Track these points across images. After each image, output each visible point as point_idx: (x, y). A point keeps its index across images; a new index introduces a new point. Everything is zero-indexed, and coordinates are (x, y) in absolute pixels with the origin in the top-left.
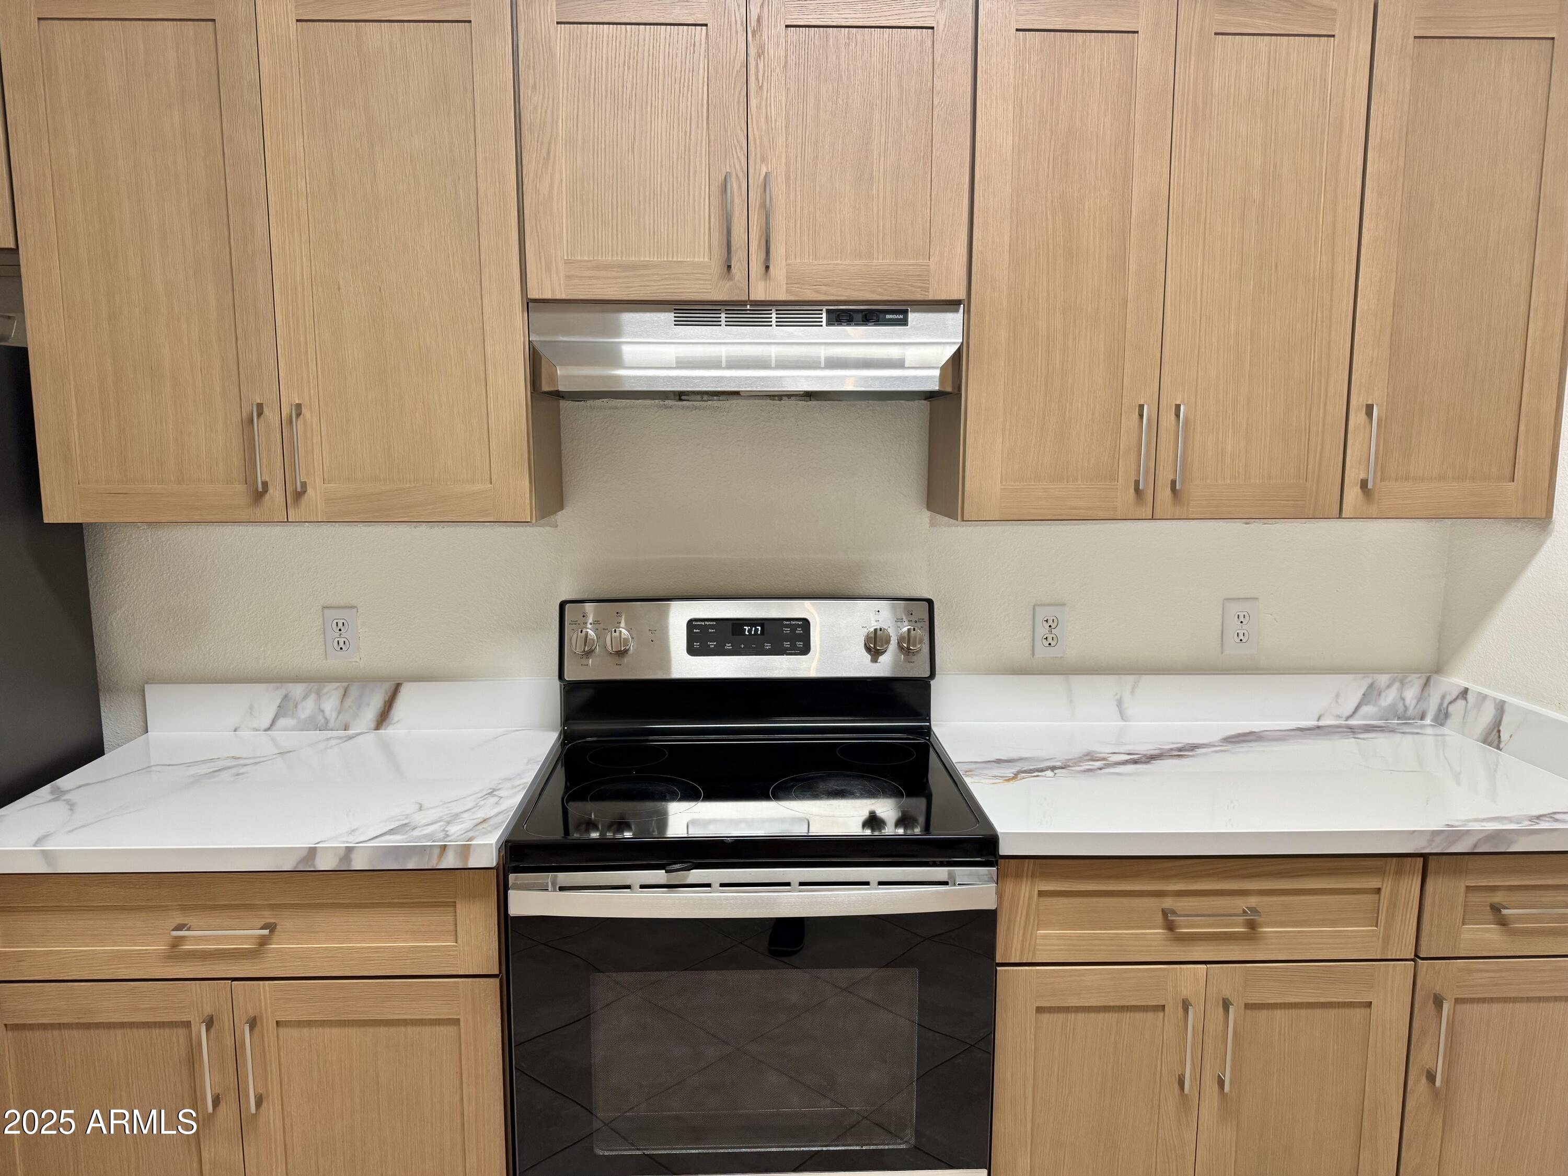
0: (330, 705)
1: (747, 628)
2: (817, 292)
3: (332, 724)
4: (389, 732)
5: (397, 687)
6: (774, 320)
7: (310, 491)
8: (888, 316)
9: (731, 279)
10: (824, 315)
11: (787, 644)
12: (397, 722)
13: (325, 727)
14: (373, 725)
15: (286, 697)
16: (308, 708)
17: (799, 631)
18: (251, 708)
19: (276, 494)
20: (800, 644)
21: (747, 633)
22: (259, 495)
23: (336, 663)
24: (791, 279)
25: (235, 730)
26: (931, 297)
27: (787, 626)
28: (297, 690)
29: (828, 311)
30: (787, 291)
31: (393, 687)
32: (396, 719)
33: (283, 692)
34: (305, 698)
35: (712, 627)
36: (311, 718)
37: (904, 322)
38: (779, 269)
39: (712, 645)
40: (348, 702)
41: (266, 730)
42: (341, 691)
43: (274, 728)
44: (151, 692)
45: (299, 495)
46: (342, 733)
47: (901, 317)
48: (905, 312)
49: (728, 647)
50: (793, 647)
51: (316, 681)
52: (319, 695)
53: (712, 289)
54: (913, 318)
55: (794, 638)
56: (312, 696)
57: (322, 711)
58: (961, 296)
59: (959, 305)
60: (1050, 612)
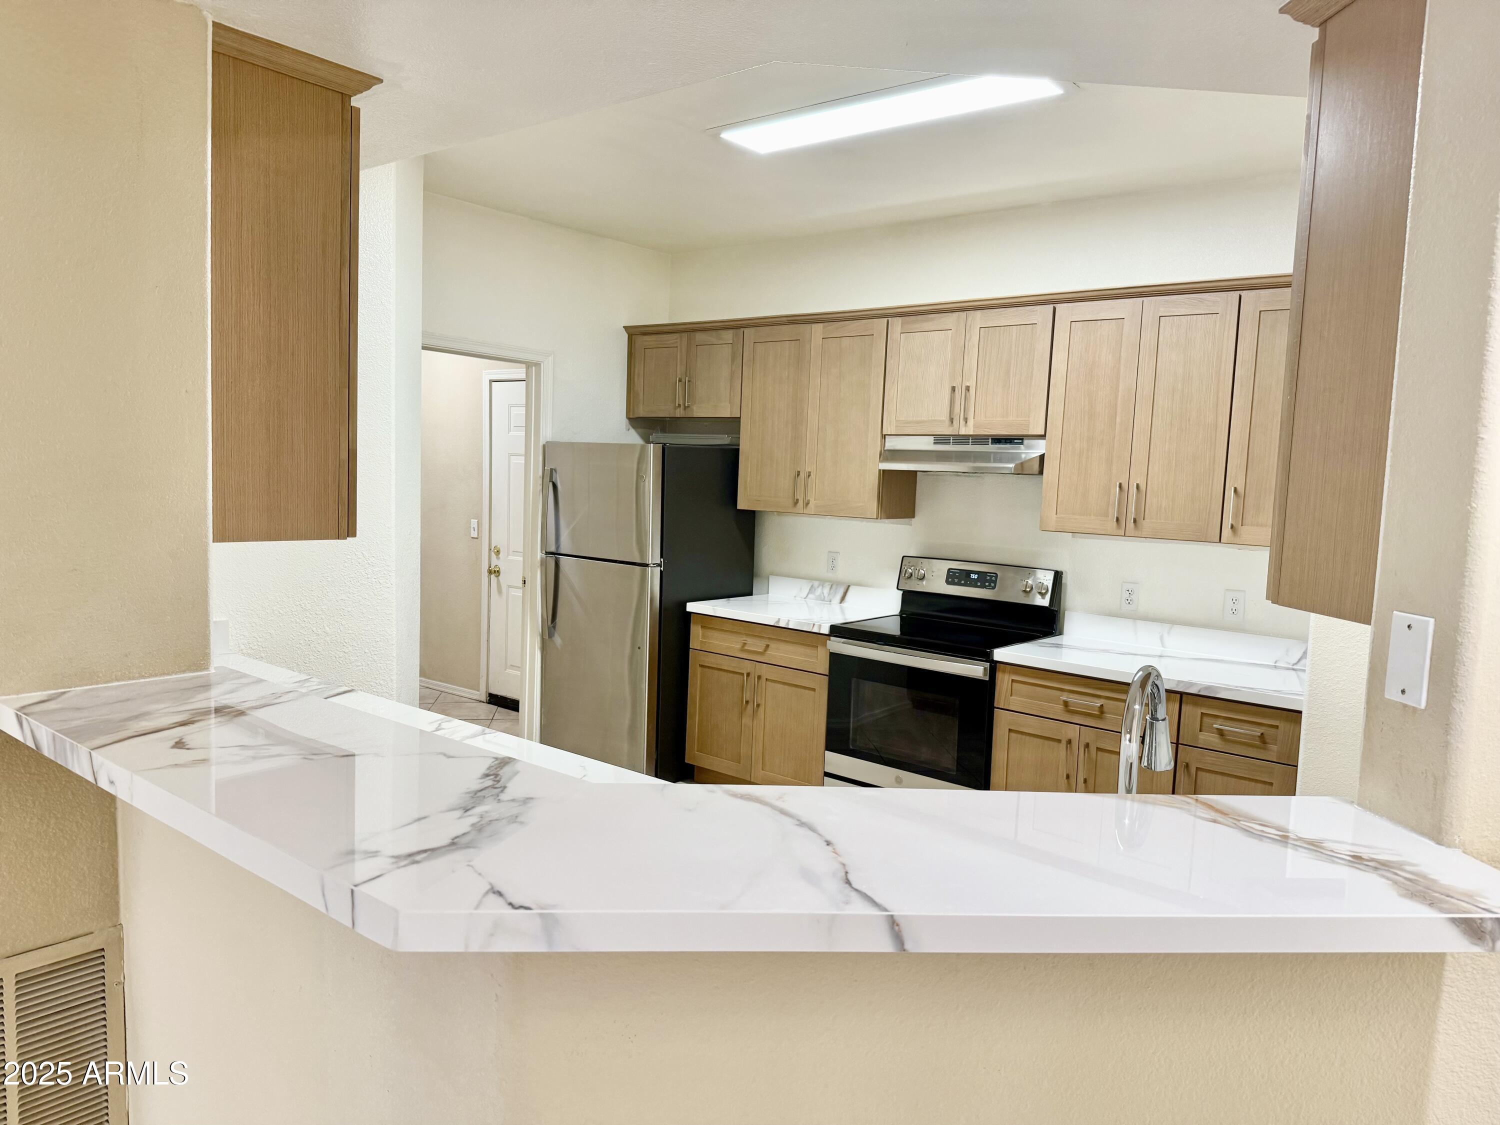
0: (826, 591)
1: (971, 575)
2: (986, 431)
3: (826, 599)
4: (844, 605)
5: (849, 586)
6: (971, 442)
7: (811, 502)
8: (1015, 441)
9: (953, 426)
10: (990, 440)
11: (986, 584)
13: (823, 600)
14: (839, 601)
15: (812, 586)
16: (819, 591)
17: (994, 579)
18: (801, 589)
19: (801, 503)
20: (993, 585)
21: (971, 577)
22: (796, 502)
23: (830, 575)
24: (975, 426)
25: (795, 597)
26: (1030, 434)
27: (989, 576)
28: (816, 583)
29: (992, 439)
30: (974, 431)
31: (847, 587)
32: (847, 599)
33: (811, 584)
34: (818, 587)
35: (957, 573)
37: (1022, 443)
38: (971, 422)
39: (956, 580)
40: (832, 591)
41: (805, 598)
42: (830, 587)
43: (807, 598)
44: (771, 578)
45: (808, 504)
46: (829, 603)
47: (1021, 441)
48: (1022, 439)
49: (963, 582)
50: (990, 585)
51: (822, 581)
52: (823, 586)
53: (946, 430)
54: (1026, 442)
55: (991, 581)
56: (821, 587)
57: (823, 593)
58: (1043, 433)
59: (1043, 437)
60: (1130, 587)
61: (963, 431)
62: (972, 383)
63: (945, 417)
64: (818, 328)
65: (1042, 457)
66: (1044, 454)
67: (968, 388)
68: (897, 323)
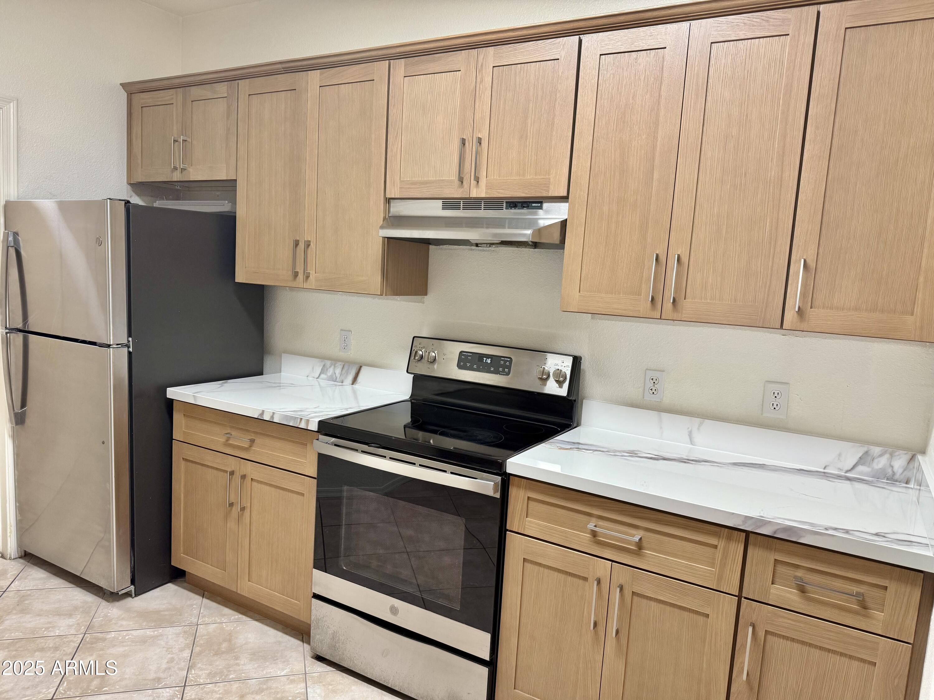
0: (338, 371)
1: (485, 359)
2: (499, 193)
3: (338, 380)
4: (356, 386)
5: (361, 367)
6: (483, 206)
7: (311, 276)
8: (533, 205)
9: (463, 187)
10: (505, 204)
11: (501, 369)
12: (359, 383)
13: (335, 381)
14: (351, 382)
15: (324, 366)
16: (330, 372)
17: (507, 363)
18: (313, 368)
19: (301, 276)
20: (506, 370)
21: (484, 361)
22: (297, 276)
23: (342, 355)
24: (489, 187)
25: (307, 377)
26: (550, 195)
27: (503, 360)
28: (328, 363)
29: (507, 202)
30: (486, 193)
31: (359, 368)
32: (359, 382)
33: (323, 363)
34: (330, 367)
35: (469, 356)
36: (332, 376)
37: (541, 208)
38: (483, 181)
39: (468, 365)
40: (344, 371)
41: (317, 378)
42: (341, 366)
43: (320, 378)
44: (284, 355)
45: (308, 277)
46: (341, 384)
47: (539, 205)
48: (541, 203)
49: (475, 366)
50: (503, 371)
51: (335, 360)
52: (335, 367)
53: (455, 192)
54: (545, 205)
55: (504, 367)
56: (333, 367)
57: (335, 374)
58: (565, 194)
59: (564, 199)
60: (655, 375)
61: (475, 193)
62: (484, 135)
63: (454, 177)
64: (315, 77)
65: (564, 223)
66: (566, 220)
67: (480, 141)
68: (400, 67)
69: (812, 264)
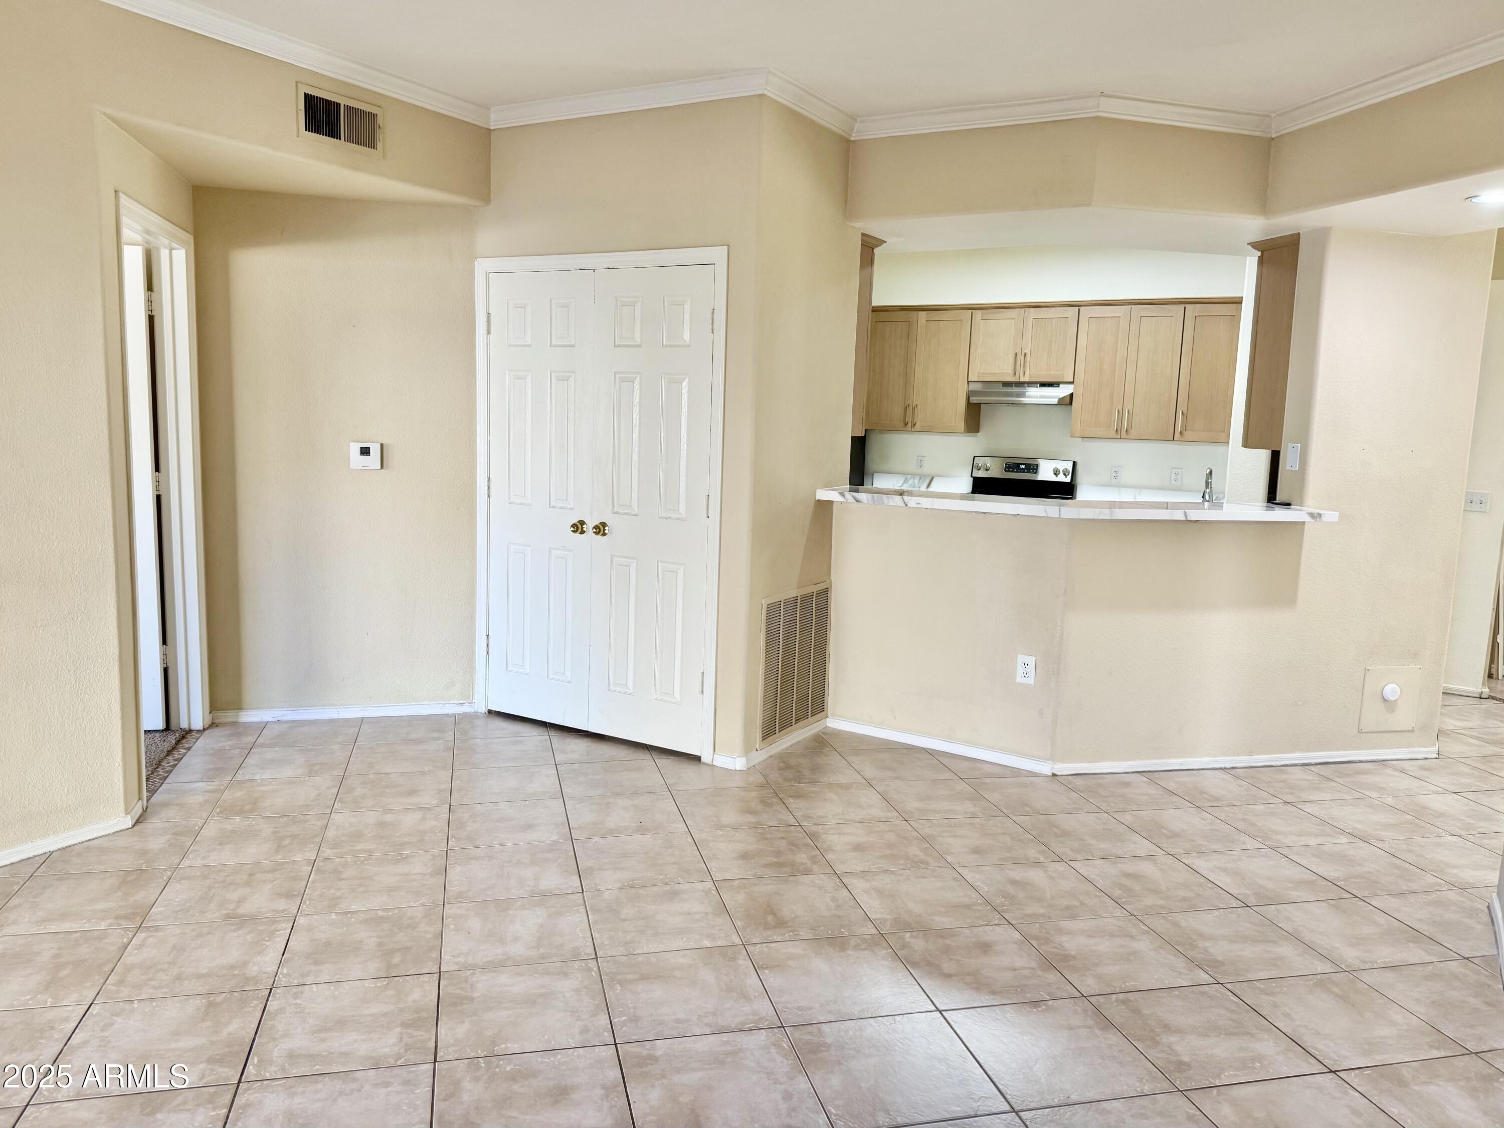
0: (916, 481)
1: (1021, 466)
2: (1038, 380)
3: (916, 486)
4: (930, 489)
5: (933, 478)
6: (1026, 386)
7: (917, 425)
8: (1052, 385)
9: (1015, 376)
10: (1038, 385)
11: (1031, 471)
14: (926, 487)
15: (906, 479)
16: (911, 482)
17: (1035, 467)
18: (898, 480)
19: (910, 425)
20: (1035, 471)
21: (1019, 467)
22: (906, 424)
23: (919, 471)
24: (1030, 376)
26: (1064, 381)
27: (1032, 466)
28: (909, 477)
29: (1040, 384)
30: (1029, 379)
32: (932, 486)
34: (911, 479)
35: (1012, 465)
36: (912, 484)
37: (1059, 386)
38: (1027, 374)
39: (1011, 469)
40: (921, 481)
42: (919, 478)
44: (875, 475)
45: (914, 425)
46: (918, 489)
49: (1015, 470)
50: (1033, 471)
51: (914, 475)
52: (914, 479)
53: (1011, 379)
54: (1060, 385)
55: (1033, 469)
56: (913, 479)
57: (914, 483)
58: (1072, 381)
59: (1072, 383)
60: (1116, 469)
61: (1022, 380)
62: (1028, 351)
63: (1010, 370)
64: (923, 315)
65: (1071, 395)
66: (1072, 393)
67: (1025, 355)
68: (978, 314)
69: (1185, 412)
